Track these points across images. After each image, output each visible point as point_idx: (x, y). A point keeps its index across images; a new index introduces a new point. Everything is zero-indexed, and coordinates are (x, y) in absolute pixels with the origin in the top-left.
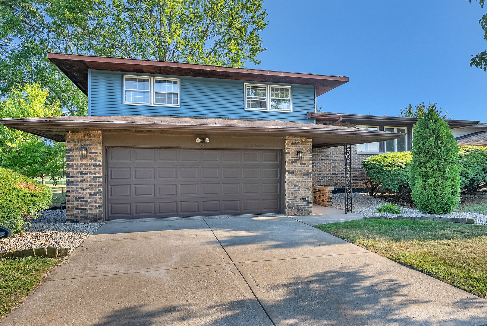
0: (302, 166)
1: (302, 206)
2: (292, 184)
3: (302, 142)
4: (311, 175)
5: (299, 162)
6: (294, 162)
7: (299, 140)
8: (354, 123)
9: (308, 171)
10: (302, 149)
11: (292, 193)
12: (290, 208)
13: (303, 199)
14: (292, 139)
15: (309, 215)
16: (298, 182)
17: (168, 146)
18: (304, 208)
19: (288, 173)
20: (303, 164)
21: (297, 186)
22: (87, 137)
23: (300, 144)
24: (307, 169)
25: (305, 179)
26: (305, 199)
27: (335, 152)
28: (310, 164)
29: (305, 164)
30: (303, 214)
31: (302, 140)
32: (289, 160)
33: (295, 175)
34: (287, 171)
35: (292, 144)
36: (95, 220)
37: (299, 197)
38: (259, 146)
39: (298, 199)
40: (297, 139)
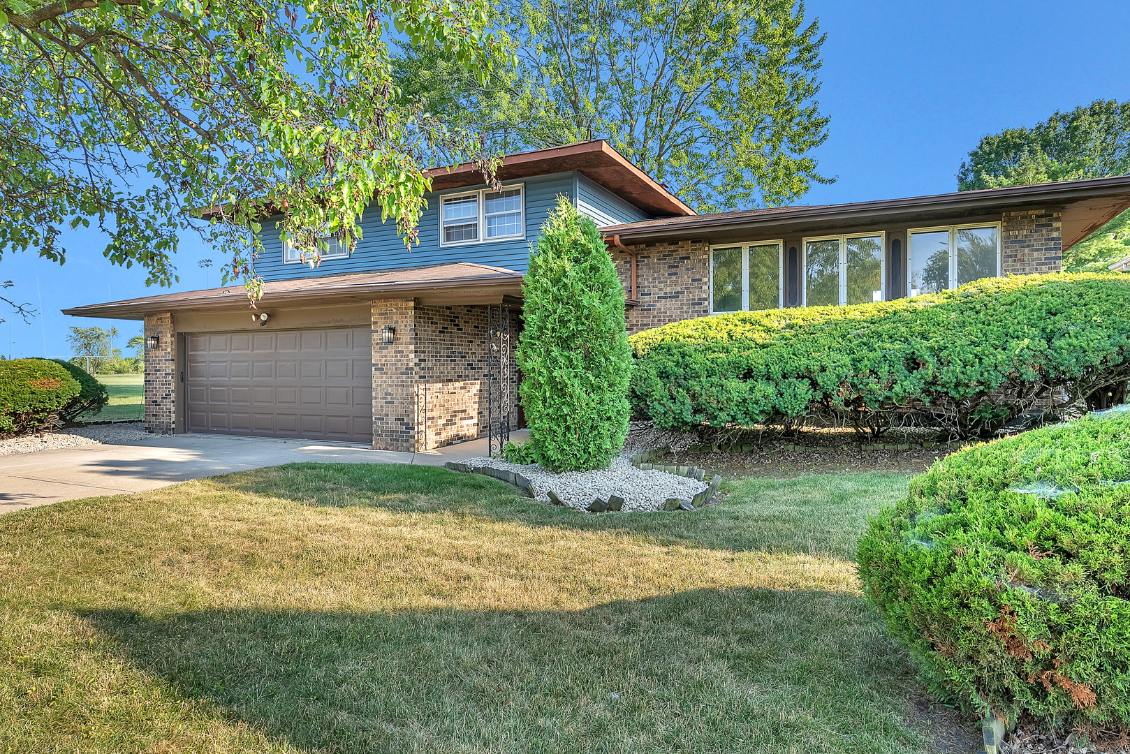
0: (397, 356)
1: (397, 432)
2: (381, 390)
3: (397, 309)
4: (412, 373)
5: (392, 348)
6: (384, 348)
7: (392, 307)
8: (700, 242)
9: (407, 365)
10: (397, 322)
11: (382, 407)
12: (379, 435)
13: (399, 419)
14: (380, 304)
15: (409, 451)
16: (391, 386)
17: (239, 327)
18: (400, 436)
19: (375, 369)
20: (399, 352)
21: (390, 394)
22: (159, 322)
23: (394, 313)
24: (405, 362)
25: (403, 381)
26: (403, 420)
27: (649, 317)
28: (411, 352)
29: (402, 352)
30: (399, 449)
31: (396, 305)
32: (377, 344)
33: (387, 373)
34: (375, 365)
35: (380, 314)
36: (166, 430)
37: (392, 415)
38: (338, 322)
39: (391, 419)
40: (388, 304)
